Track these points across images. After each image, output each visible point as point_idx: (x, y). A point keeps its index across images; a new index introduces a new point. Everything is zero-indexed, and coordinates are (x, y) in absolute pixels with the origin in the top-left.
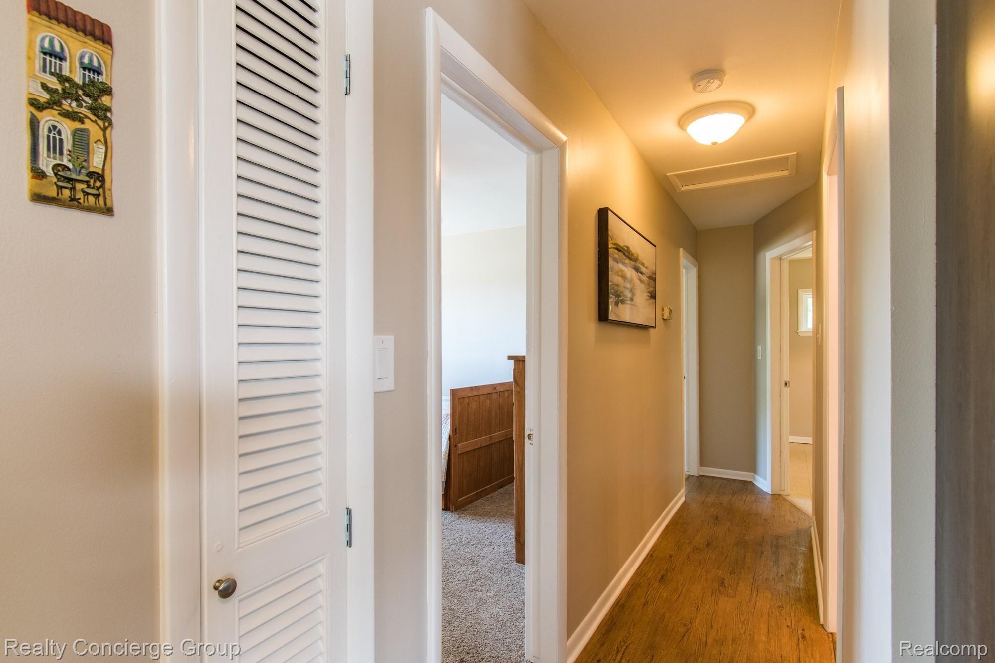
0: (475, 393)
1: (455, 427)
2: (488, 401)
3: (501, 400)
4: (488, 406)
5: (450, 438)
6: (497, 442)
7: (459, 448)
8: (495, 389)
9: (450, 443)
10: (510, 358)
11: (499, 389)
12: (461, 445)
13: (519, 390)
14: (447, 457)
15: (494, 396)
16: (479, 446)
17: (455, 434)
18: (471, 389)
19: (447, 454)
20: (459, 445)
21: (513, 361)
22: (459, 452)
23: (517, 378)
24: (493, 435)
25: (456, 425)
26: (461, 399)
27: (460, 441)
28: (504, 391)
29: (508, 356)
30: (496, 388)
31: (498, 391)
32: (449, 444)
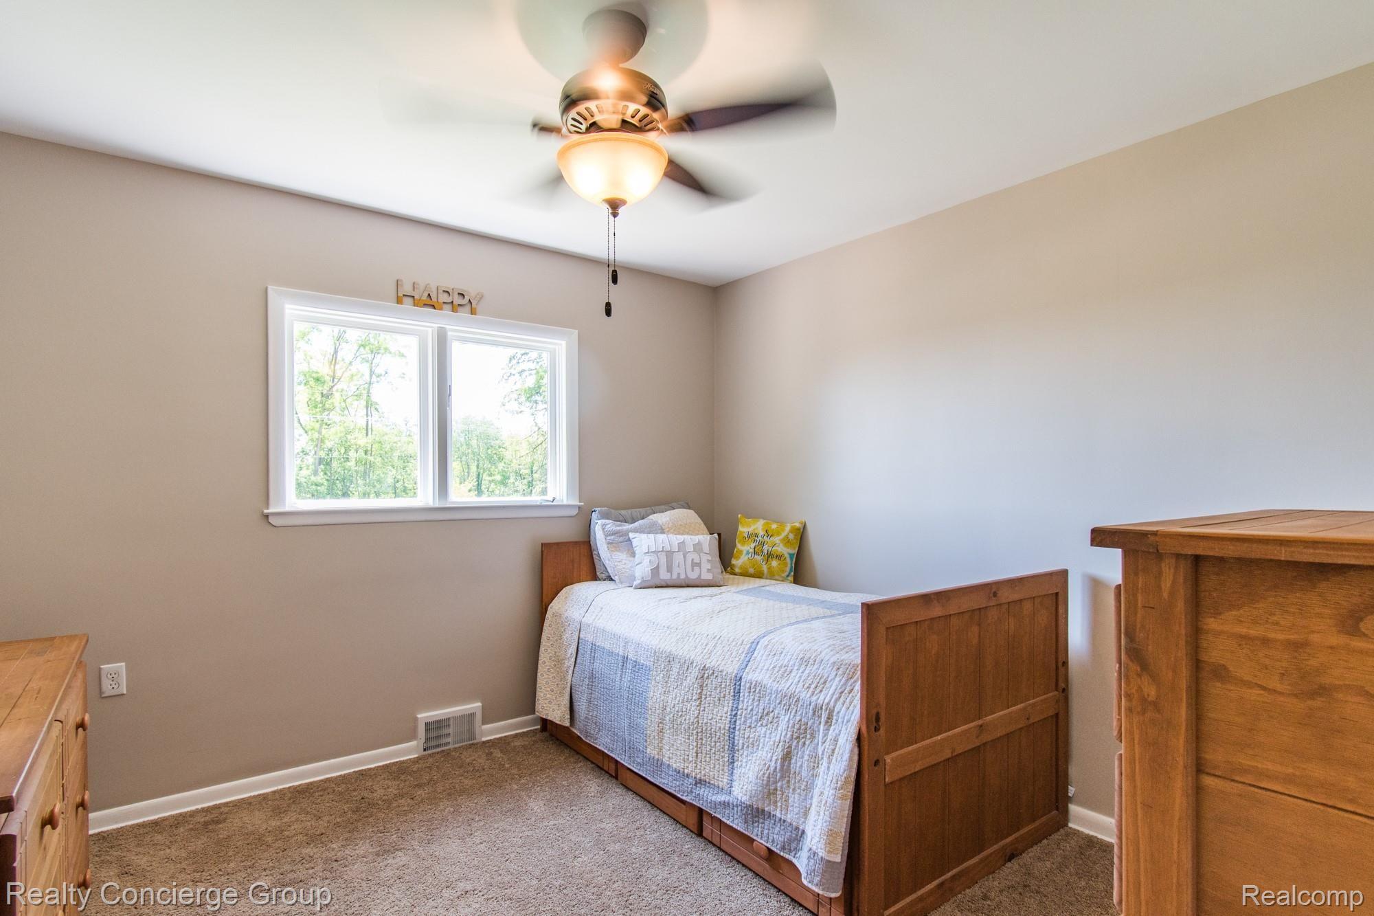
0: (937, 611)
1: (874, 712)
2: (975, 629)
3: (1012, 627)
4: (975, 641)
5: (859, 739)
6: (998, 739)
7: (887, 767)
8: (995, 594)
9: (860, 755)
10: (1101, 537)
11: (1006, 596)
12: (892, 759)
13: (1151, 691)
14: (850, 795)
15: (993, 615)
16: (947, 754)
17: (877, 729)
18: (927, 599)
19: (851, 787)
20: (888, 759)
21: (1117, 553)
22: (887, 780)
23: (1140, 635)
24: (989, 718)
25: (878, 705)
26: (895, 630)
27: (892, 746)
28: (1021, 601)
29: (1094, 531)
30: (999, 594)
31: (1004, 601)
32: (856, 758)
